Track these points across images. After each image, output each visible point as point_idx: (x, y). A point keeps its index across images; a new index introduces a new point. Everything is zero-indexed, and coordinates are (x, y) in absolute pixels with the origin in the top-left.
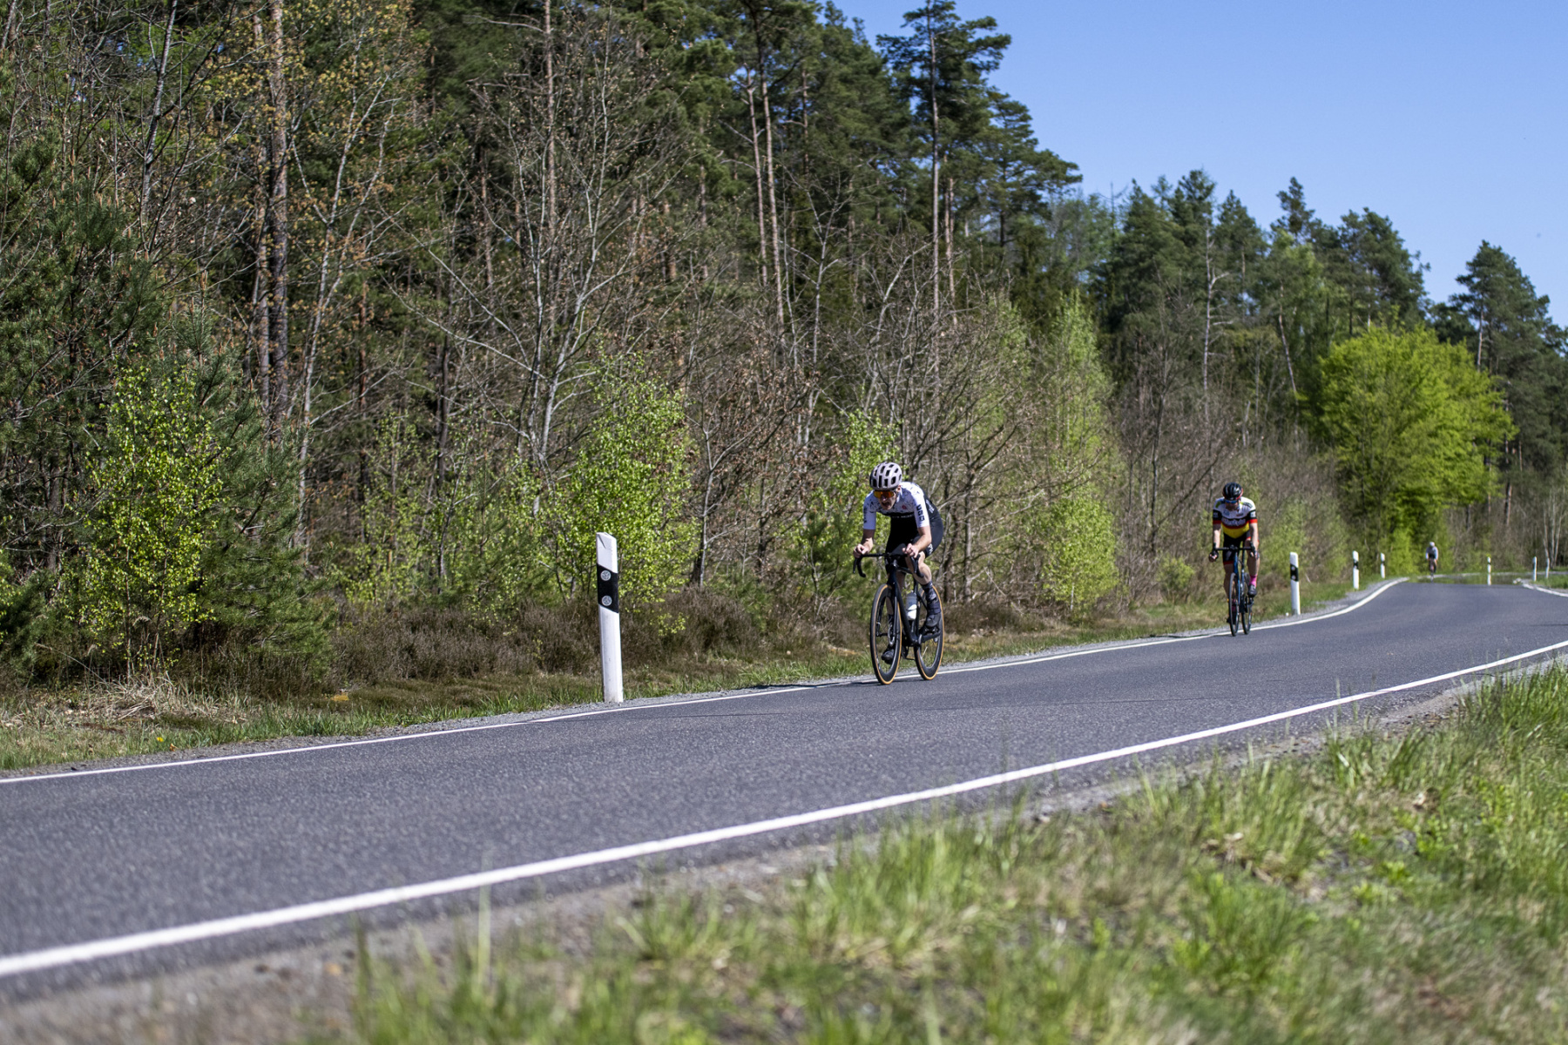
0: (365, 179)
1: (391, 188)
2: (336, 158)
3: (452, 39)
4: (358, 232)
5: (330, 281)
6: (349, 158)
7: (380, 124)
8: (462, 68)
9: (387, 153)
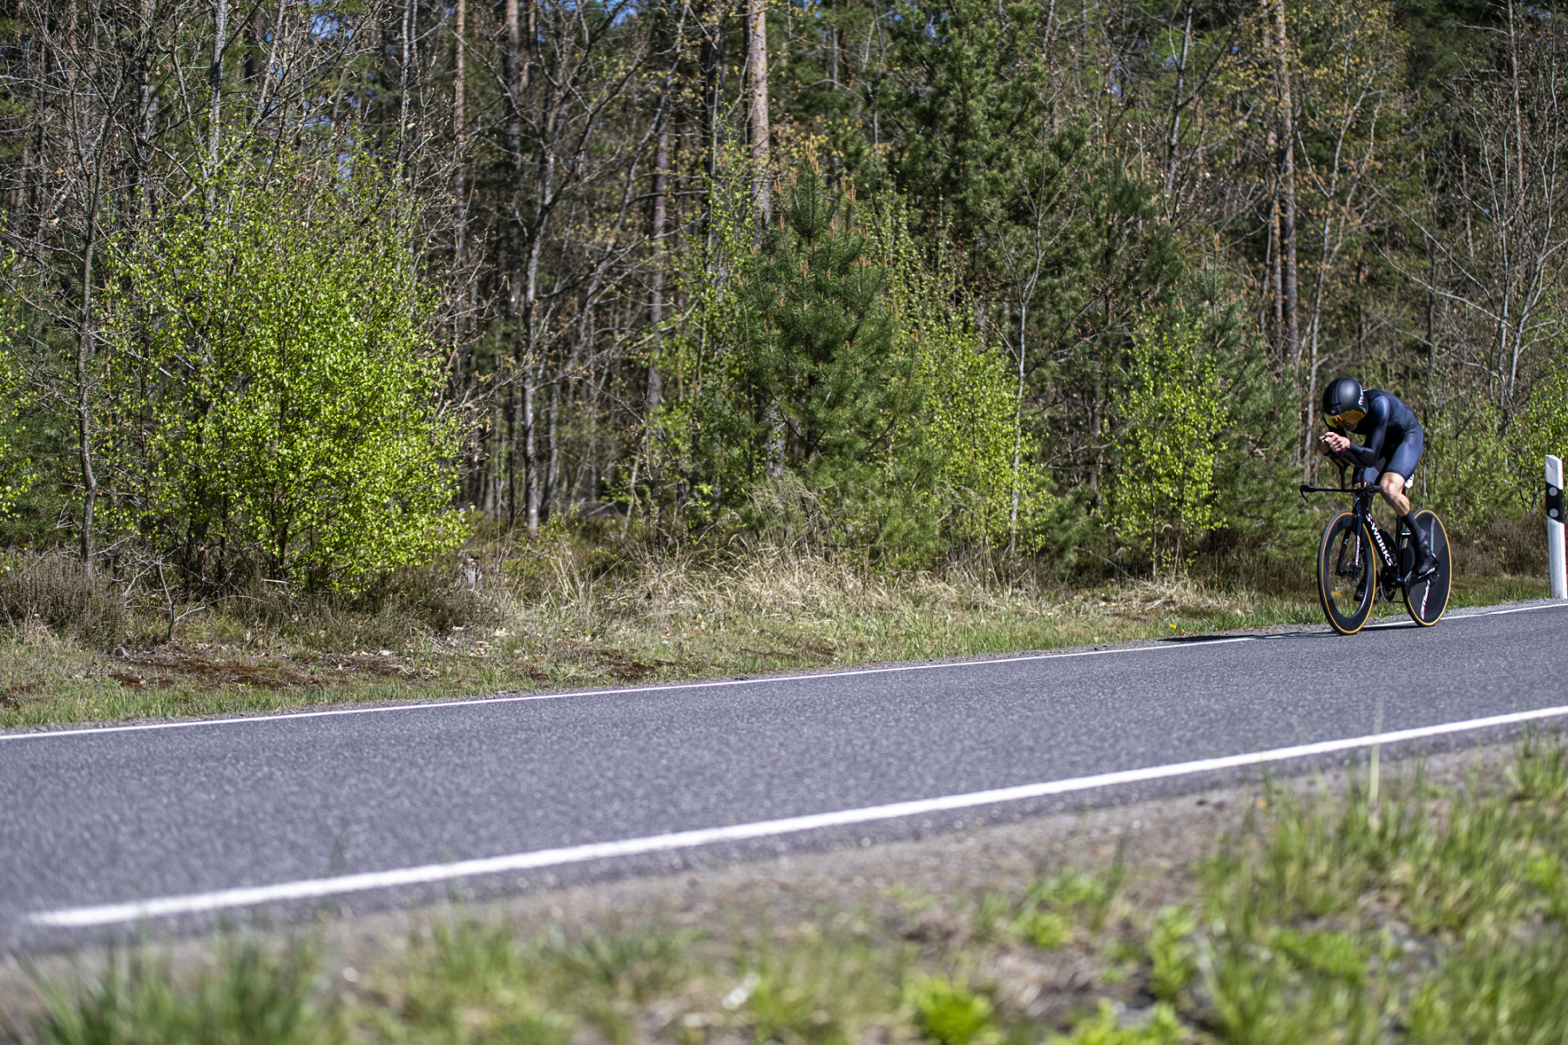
0: (1360, 157)
1: (1379, 165)
2: (1333, 141)
3: (1429, 41)
4: (1356, 201)
5: (1333, 245)
6: (1345, 141)
7: (1370, 112)
8: (1440, 65)
9: (1377, 135)
